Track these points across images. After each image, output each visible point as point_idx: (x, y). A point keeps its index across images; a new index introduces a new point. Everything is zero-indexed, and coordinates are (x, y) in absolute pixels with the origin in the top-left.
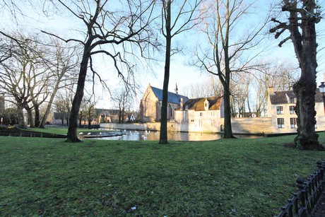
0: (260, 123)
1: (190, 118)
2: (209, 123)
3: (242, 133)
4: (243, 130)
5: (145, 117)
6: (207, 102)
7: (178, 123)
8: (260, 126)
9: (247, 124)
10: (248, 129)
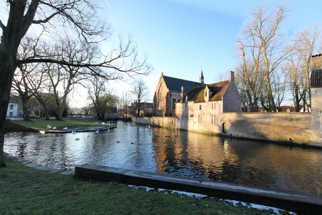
0: (286, 123)
1: (190, 113)
2: (209, 119)
3: (252, 137)
4: (256, 134)
5: (159, 111)
6: (207, 90)
7: (178, 119)
8: (285, 127)
9: (261, 123)
10: (264, 132)
